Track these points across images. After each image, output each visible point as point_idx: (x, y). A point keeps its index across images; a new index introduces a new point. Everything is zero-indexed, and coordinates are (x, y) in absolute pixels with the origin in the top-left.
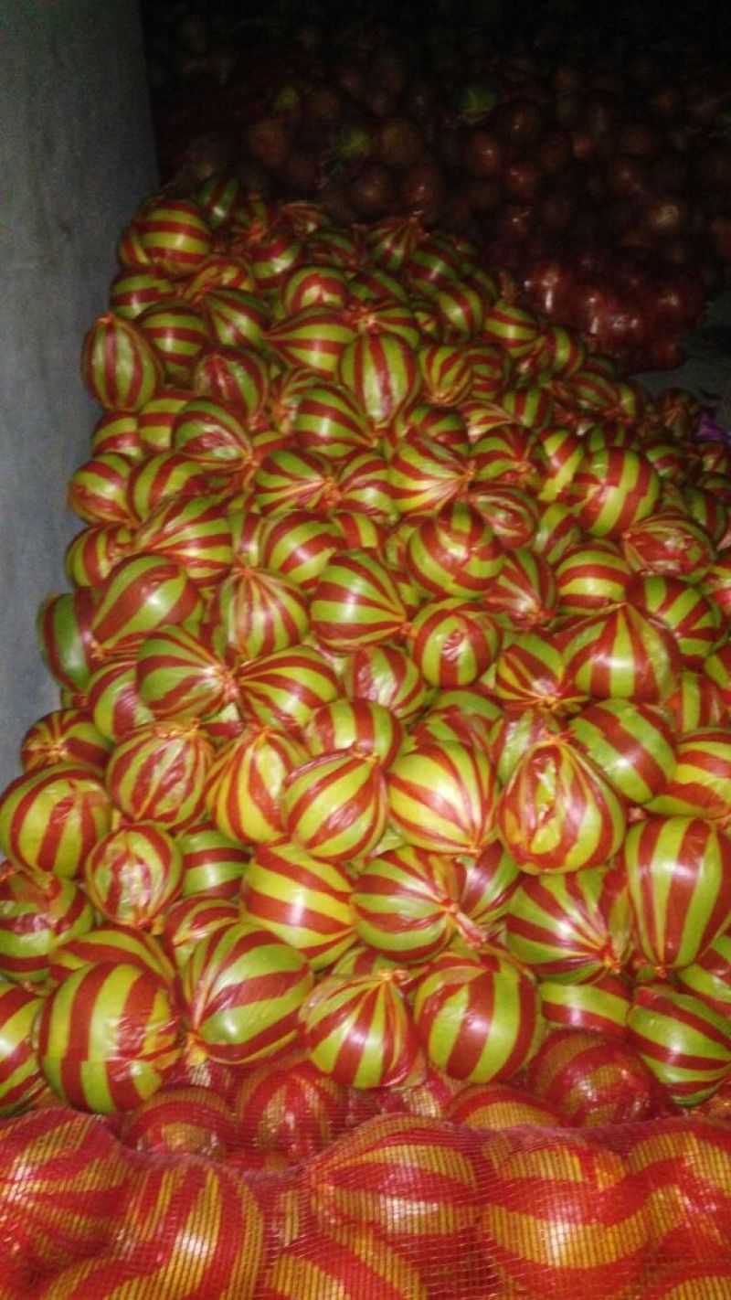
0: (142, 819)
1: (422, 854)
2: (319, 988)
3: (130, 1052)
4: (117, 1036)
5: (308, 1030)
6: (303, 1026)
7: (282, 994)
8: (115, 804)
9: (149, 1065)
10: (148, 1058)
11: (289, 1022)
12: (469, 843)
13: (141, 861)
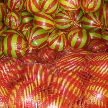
0: (12, 10)
1: (67, 11)
2: (50, 36)
3: (19, 48)
4: (16, 46)
5: (49, 43)
6: (49, 42)
7: (44, 37)
8: (7, 7)
9: (23, 50)
10: (22, 49)
11: (46, 42)
12: (76, 8)
13: (14, 17)
